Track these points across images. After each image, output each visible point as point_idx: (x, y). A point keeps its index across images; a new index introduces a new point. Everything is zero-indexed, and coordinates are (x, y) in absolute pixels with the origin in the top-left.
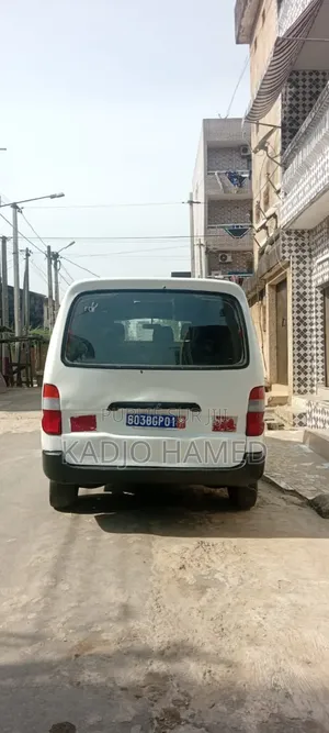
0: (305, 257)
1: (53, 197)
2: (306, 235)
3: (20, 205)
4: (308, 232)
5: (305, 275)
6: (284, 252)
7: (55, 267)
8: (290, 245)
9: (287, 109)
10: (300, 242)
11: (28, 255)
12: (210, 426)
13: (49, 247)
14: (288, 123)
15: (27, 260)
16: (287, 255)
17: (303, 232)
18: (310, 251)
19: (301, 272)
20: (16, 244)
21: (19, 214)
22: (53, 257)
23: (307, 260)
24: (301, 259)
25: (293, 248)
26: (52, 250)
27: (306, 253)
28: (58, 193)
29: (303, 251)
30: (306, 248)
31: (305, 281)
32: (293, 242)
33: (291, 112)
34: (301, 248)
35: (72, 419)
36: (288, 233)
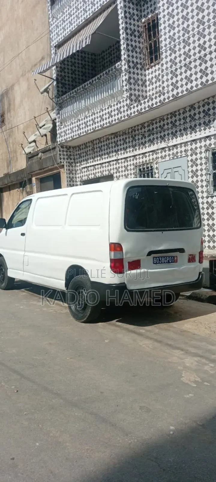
0: (72, 163)
2: (71, 150)
4: (73, 148)
5: (73, 174)
6: (60, 159)
8: (64, 155)
9: (59, 69)
10: (69, 153)
12: (187, 260)
14: (60, 78)
16: (62, 160)
17: (70, 147)
18: (74, 159)
19: (70, 172)
23: (74, 165)
24: (70, 164)
25: (66, 157)
27: (72, 161)
29: (71, 159)
30: (72, 157)
31: (73, 177)
32: (65, 153)
33: (61, 72)
34: (69, 157)
35: (129, 263)
36: (62, 147)
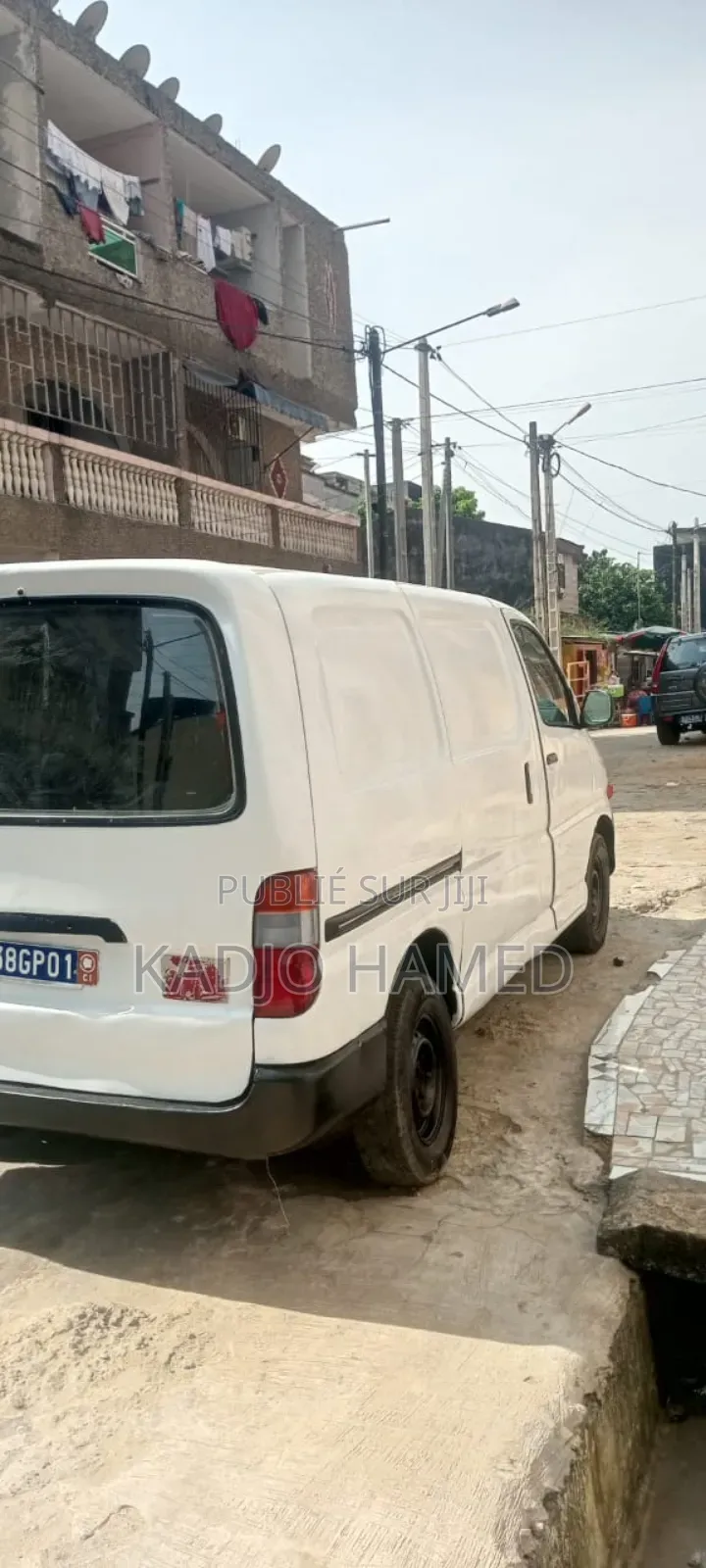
1: (492, 312)
3: (432, 342)
7: (547, 470)
11: (449, 454)
13: (533, 425)
15: (447, 463)
20: (426, 432)
21: (431, 362)
22: (541, 447)
26: (540, 432)
28: (504, 301)
